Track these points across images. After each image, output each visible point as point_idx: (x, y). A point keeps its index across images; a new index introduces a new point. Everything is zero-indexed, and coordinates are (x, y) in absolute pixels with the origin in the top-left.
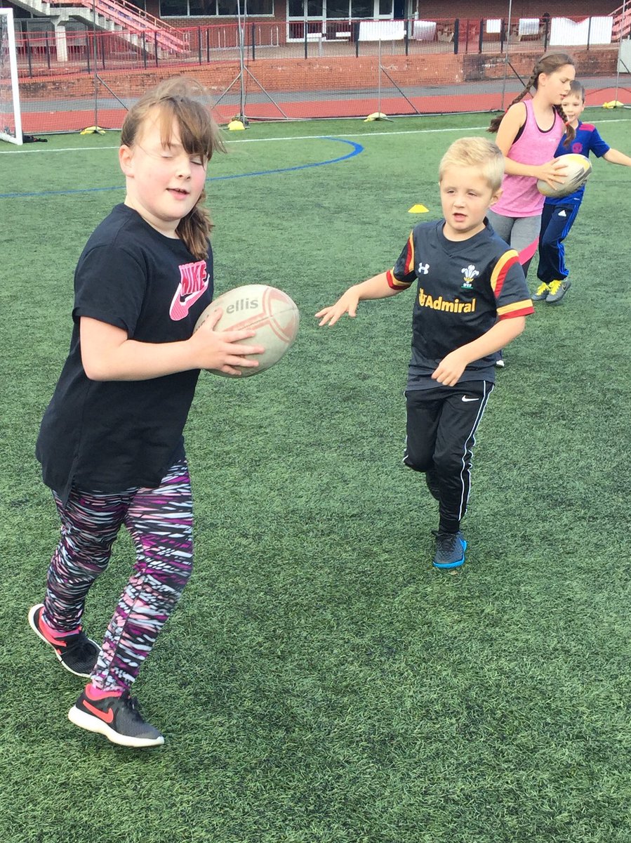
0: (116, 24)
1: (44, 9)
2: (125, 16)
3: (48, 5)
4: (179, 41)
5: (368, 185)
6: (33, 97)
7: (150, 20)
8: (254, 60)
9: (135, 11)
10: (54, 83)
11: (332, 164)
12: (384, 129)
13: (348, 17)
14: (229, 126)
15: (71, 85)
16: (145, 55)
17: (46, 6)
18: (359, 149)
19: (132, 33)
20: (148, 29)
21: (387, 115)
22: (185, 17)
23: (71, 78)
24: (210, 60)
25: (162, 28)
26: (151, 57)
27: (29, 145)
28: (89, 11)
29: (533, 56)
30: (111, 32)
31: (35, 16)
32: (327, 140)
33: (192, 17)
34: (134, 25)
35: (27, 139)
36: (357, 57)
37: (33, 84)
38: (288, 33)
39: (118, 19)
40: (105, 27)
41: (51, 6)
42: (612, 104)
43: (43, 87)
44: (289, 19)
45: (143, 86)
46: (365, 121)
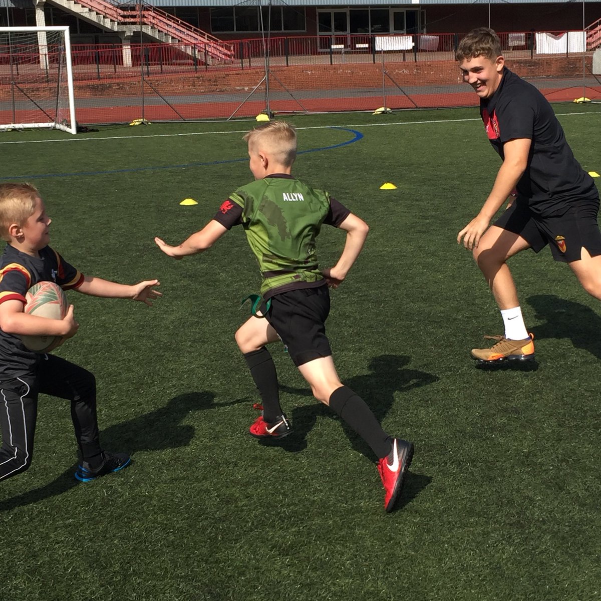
0: (173, 38)
1: (112, 27)
2: (181, 31)
3: (116, 23)
4: (226, 52)
5: (356, 167)
6: (99, 95)
7: (202, 35)
8: (288, 66)
9: (189, 29)
10: (118, 84)
11: (332, 149)
12: (386, 120)
13: (369, 32)
14: (257, 118)
15: (133, 86)
16: (196, 62)
17: (114, 24)
18: (359, 136)
19: (186, 45)
20: (200, 42)
21: (391, 109)
22: (232, 32)
23: (133, 80)
24: (252, 65)
25: (212, 41)
26: (201, 63)
27: (82, 134)
28: (150, 27)
29: (522, 62)
30: (168, 44)
31: (106, 32)
32: (335, 129)
33: (238, 32)
34: (189, 38)
35: (79, 129)
36: (374, 63)
37: (100, 85)
38: (318, 45)
39: (175, 34)
40: (164, 40)
41: (118, 24)
42: (582, 99)
43: (109, 87)
44: (319, 33)
45: (194, 86)
46: (373, 114)
